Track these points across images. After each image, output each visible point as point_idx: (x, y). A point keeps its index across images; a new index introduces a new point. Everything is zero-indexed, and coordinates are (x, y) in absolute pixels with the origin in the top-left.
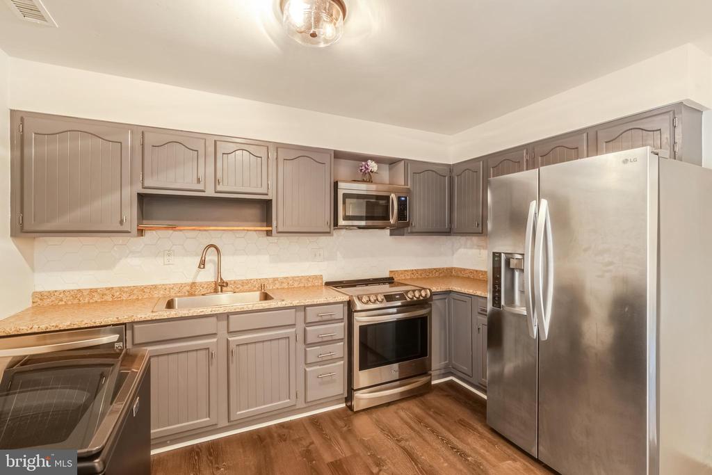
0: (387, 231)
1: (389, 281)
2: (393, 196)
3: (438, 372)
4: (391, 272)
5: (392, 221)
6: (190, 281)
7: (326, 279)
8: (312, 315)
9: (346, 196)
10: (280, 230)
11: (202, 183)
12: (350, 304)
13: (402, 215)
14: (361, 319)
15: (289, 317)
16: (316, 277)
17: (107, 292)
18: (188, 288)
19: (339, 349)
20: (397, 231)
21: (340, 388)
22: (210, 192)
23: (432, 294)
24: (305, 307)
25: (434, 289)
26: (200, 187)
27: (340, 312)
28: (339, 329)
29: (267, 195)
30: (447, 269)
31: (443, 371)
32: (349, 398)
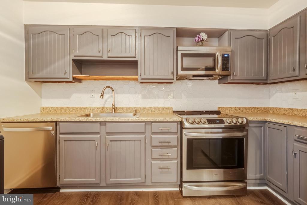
0: (217, 81)
1: (218, 113)
2: (219, 55)
3: (253, 181)
4: (219, 108)
5: (217, 71)
6: (102, 106)
7: (174, 110)
8: (156, 128)
9: (183, 55)
10: (143, 77)
11: (101, 52)
12: (181, 123)
13: (225, 67)
14: (188, 134)
16: (168, 108)
17: (67, 109)
18: (101, 109)
19: (174, 152)
20: (223, 79)
21: (174, 178)
22: (105, 58)
23: (248, 122)
24: (152, 122)
25: (250, 119)
26: (100, 54)
27: (174, 128)
28: (173, 139)
29: (135, 57)
30: (264, 108)
31: (258, 181)
32: (181, 186)
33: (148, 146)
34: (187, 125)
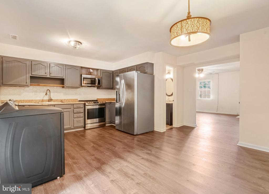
0: (96, 88)
1: (97, 100)
2: (97, 79)
4: (97, 99)
5: (96, 85)
6: (42, 99)
7: (79, 100)
8: (75, 106)
9: (84, 78)
10: (66, 86)
11: (46, 74)
12: (85, 104)
13: (99, 83)
14: (87, 107)
15: (69, 106)
16: (76, 99)
17: (20, 101)
18: (41, 101)
19: (82, 115)
20: (99, 87)
21: (82, 124)
22: (48, 76)
23: (106, 103)
24: (73, 104)
25: (107, 102)
26: (46, 75)
27: (82, 106)
28: (82, 110)
29: (63, 77)
30: (113, 99)
31: (109, 122)
32: (85, 127)
33: (72, 113)
34: (87, 104)
